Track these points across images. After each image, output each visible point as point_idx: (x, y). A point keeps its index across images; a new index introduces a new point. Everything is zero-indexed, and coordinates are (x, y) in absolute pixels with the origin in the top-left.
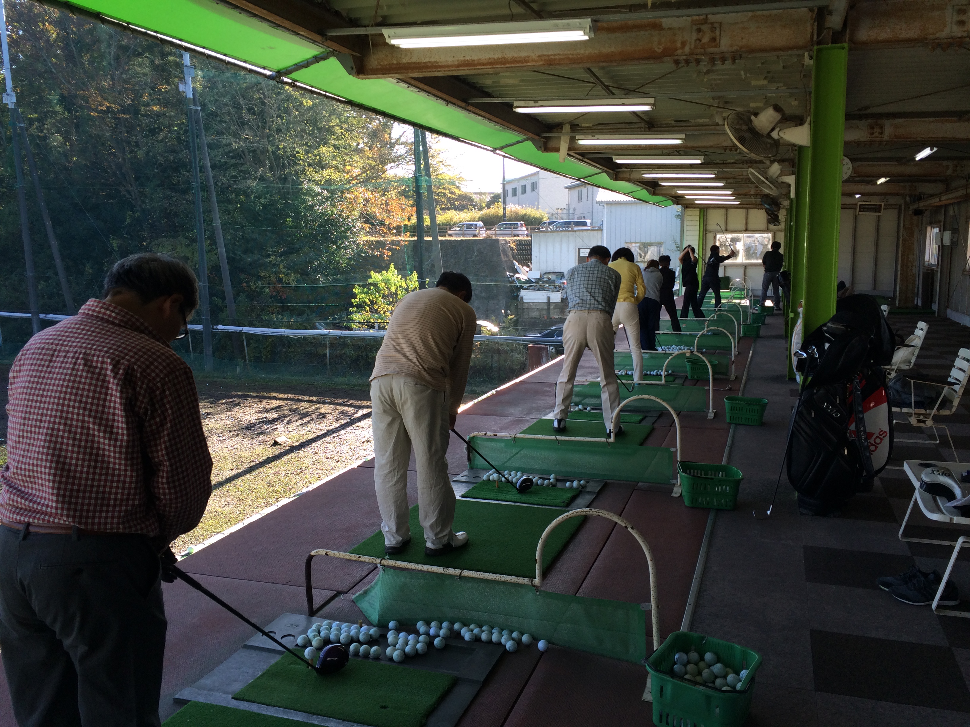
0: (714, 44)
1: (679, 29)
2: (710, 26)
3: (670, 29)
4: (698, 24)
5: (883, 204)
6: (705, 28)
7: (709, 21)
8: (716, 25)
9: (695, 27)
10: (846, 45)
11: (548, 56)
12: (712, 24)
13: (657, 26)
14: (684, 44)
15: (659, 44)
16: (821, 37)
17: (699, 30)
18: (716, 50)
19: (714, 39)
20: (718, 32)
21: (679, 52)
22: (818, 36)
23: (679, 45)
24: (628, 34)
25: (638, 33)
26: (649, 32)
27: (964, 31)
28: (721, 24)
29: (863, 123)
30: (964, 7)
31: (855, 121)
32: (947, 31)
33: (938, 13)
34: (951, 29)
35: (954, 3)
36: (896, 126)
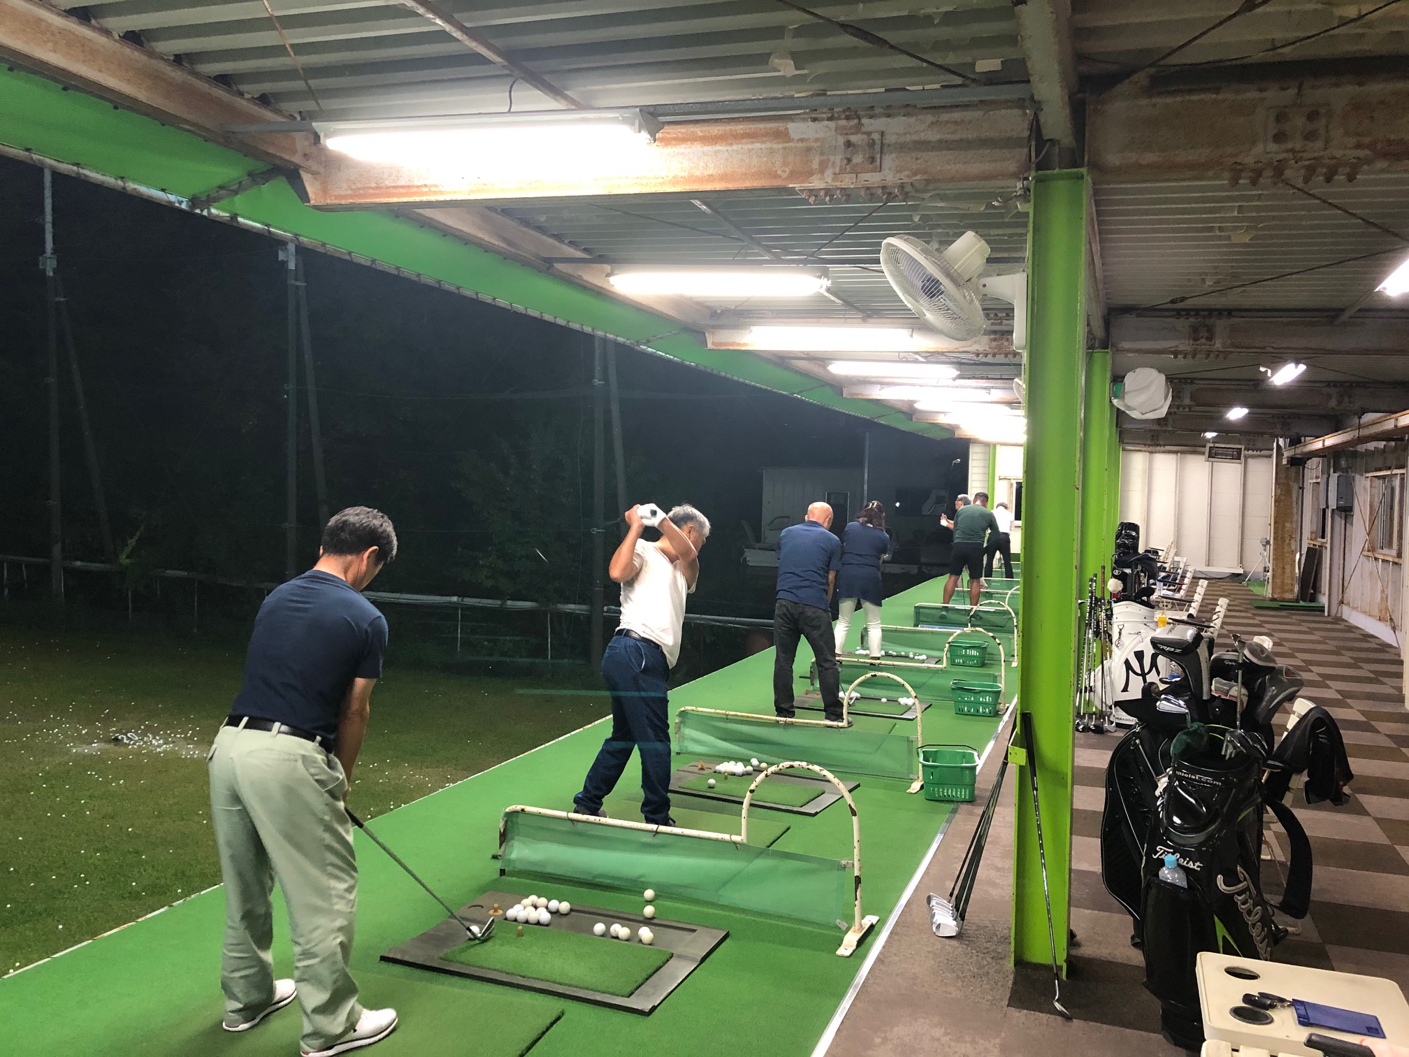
0: (871, 167)
1: (816, 140)
2: (865, 137)
3: (802, 140)
4: (847, 134)
5: (1243, 447)
6: (856, 139)
7: (863, 129)
8: (876, 136)
9: (841, 140)
10: (1084, 170)
12: (869, 134)
13: (781, 136)
14: (823, 165)
15: (784, 164)
16: (1041, 156)
17: (848, 144)
18: (876, 176)
19: (871, 159)
20: (877, 146)
21: (816, 178)
22: (1037, 156)
23: (815, 166)
24: (735, 147)
25: (750, 146)
26: (768, 145)
27: (1287, 151)
28: (882, 134)
29: (1183, 323)
30: (1286, 110)
31: (1170, 319)
32: (1257, 150)
33: (1241, 120)
34: (1264, 148)
35: (1269, 103)
36: (1233, 329)
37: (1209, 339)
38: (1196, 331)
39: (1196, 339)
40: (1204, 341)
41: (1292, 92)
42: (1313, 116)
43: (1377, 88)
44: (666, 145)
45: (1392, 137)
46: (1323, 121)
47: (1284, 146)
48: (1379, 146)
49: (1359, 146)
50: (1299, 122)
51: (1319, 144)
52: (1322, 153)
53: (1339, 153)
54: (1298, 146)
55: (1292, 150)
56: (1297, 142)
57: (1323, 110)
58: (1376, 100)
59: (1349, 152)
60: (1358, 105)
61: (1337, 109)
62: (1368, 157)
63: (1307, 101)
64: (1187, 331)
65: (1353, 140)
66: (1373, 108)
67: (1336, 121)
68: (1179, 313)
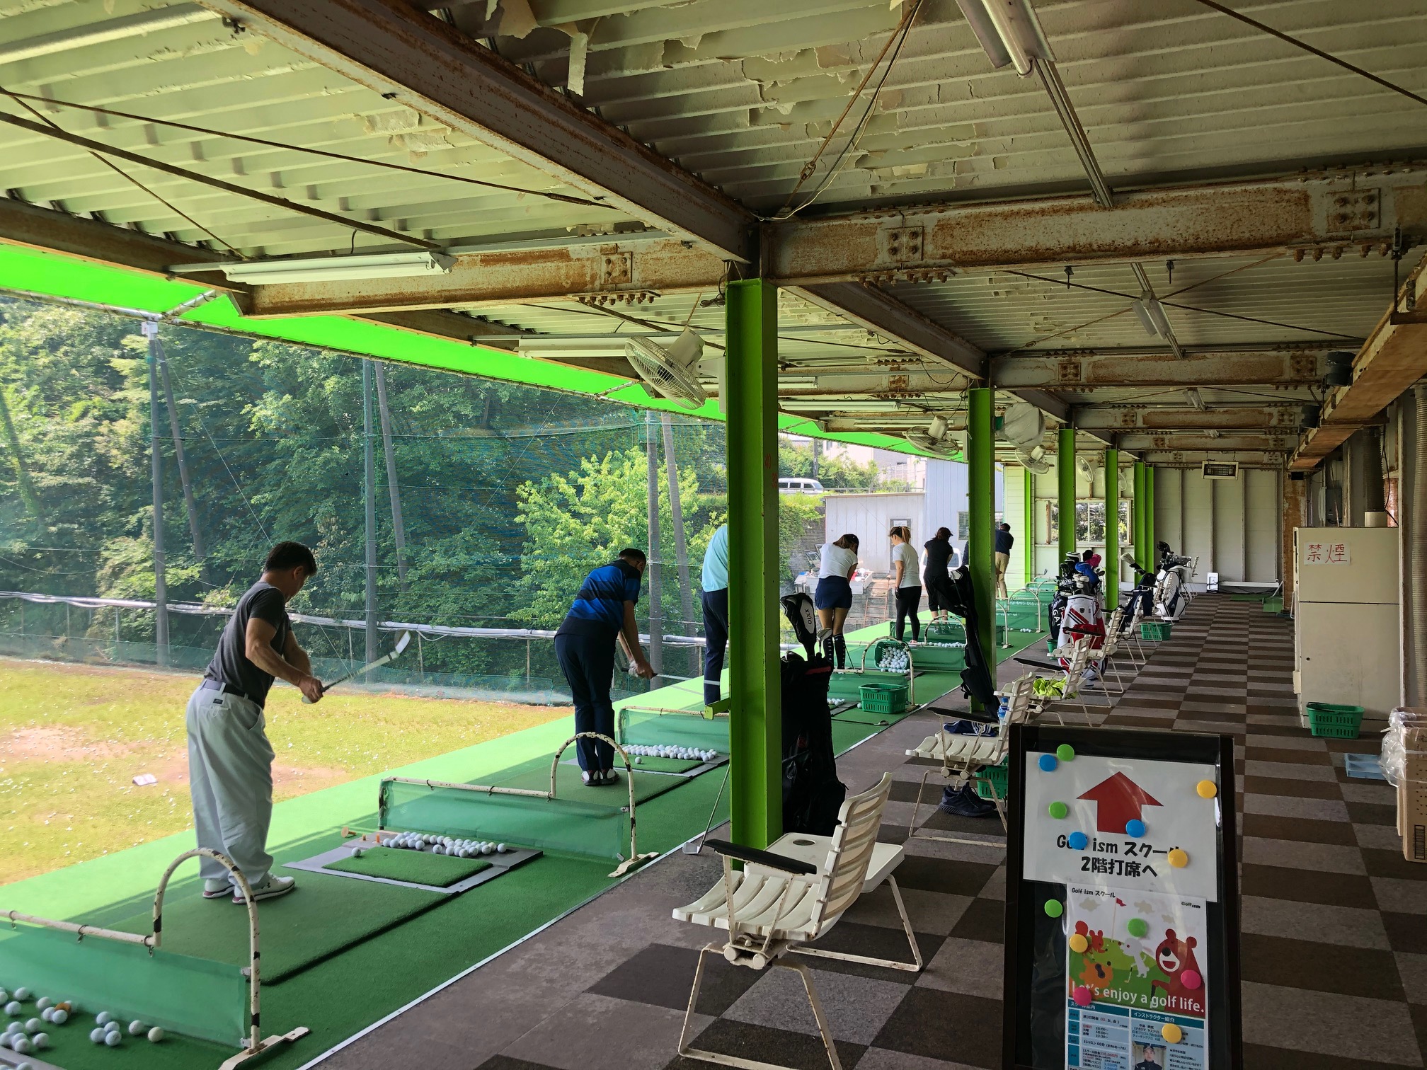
0: (625, 278)
1: (588, 259)
2: (620, 256)
3: (578, 259)
4: (609, 254)
6: (613, 258)
7: (619, 251)
8: (627, 255)
9: (604, 258)
10: (759, 280)
11: (449, 291)
12: (622, 254)
13: (564, 256)
14: (593, 277)
15: (567, 277)
17: (609, 261)
18: (629, 285)
19: (625, 272)
20: (629, 262)
21: (589, 287)
23: (588, 279)
24: (533, 265)
25: (544, 265)
26: (555, 264)
28: (632, 254)
29: (1053, 362)
30: (895, 231)
31: (1041, 359)
32: (878, 261)
33: (868, 239)
34: (884, 258)
35: (884, 226)
36: (1095, 366)
37: (1076, 375)
38: (1065, 368)
39: (1065, 375)
40: (1071, 377)
41: (899, 218)
42: (914, 235)
43: (953, 214)
44: (486, 265)
45: (965, 249)
46: (920, 239)
47: (895, 257)
48: (957, 256)
49: (944, 257)
50: (904, 239)
51: (918, 255)
52: (920, 262)
53: (931, 262)
54: (904, 258)
55: (897, 261)
56: (904, 254)
57: (919, 230)
58: (953, 223)
59: (938, 261)
60: (942, 226)
61: (929, 230)
62: (950, 265)
63: (909, 223)
64: (1057, 368)
65: (941, 252)
66: (952, 228)
67: (929, 239)
68: (1048, 353)
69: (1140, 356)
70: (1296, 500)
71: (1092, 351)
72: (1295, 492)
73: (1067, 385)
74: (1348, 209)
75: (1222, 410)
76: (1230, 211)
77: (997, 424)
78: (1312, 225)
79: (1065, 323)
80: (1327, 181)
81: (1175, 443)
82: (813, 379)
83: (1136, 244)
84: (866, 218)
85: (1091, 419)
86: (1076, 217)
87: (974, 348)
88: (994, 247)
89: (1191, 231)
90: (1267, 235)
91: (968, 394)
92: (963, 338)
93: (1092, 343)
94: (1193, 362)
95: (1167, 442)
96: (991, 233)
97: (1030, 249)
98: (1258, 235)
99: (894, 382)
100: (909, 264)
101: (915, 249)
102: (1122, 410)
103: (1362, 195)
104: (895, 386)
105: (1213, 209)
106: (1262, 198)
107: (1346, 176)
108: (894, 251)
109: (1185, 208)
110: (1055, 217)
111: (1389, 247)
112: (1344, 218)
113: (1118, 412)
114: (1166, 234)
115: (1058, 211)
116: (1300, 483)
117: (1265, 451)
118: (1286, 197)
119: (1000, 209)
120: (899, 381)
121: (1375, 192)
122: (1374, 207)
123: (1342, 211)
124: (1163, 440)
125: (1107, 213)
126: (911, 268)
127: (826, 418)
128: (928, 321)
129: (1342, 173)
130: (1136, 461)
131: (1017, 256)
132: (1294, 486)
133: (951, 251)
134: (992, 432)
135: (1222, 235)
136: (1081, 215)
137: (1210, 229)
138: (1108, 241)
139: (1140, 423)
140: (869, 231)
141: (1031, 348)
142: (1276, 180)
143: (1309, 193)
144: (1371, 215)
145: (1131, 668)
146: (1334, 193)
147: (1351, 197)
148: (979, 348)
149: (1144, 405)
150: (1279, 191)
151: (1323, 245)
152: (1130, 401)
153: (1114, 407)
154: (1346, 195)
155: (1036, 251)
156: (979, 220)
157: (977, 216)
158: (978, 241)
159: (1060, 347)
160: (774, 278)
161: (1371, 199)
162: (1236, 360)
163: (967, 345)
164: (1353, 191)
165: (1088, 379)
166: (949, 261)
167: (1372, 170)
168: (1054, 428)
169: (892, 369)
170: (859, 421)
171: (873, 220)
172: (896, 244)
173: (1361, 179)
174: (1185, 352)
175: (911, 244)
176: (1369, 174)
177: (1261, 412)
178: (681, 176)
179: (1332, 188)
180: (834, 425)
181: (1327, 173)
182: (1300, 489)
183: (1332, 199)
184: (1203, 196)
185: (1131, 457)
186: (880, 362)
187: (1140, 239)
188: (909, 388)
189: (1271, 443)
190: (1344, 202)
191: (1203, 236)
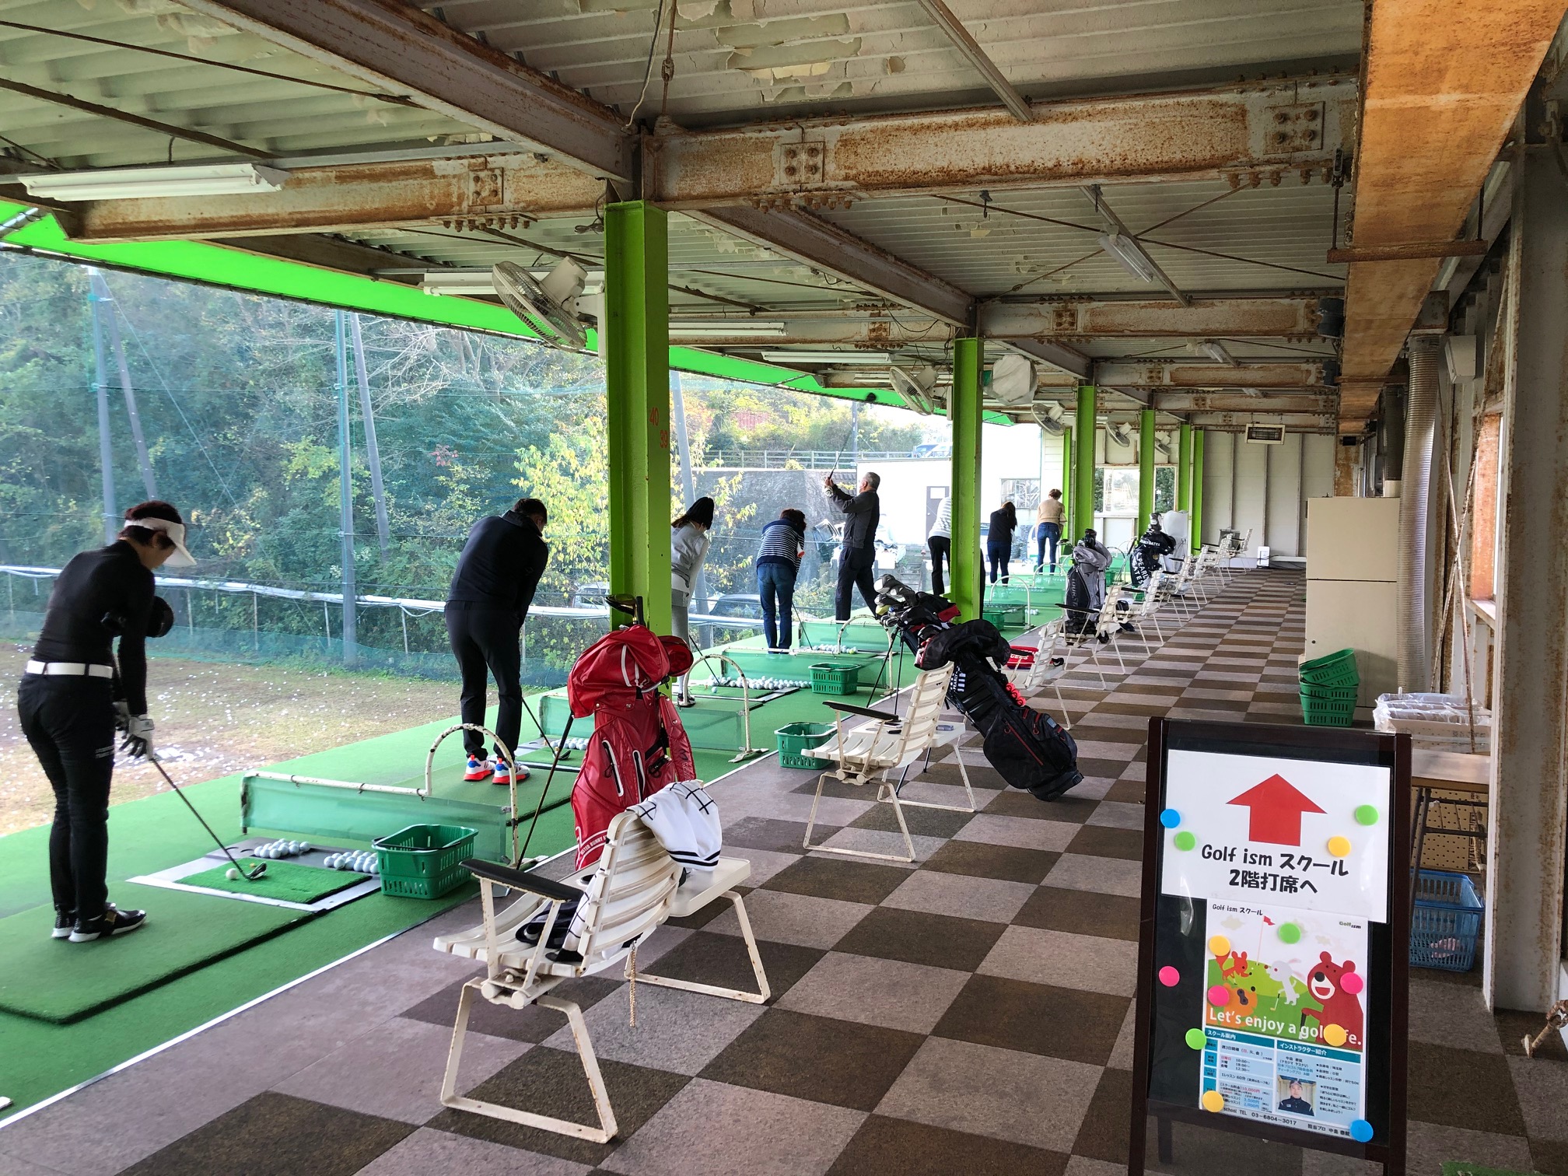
0: (497, 199)
2: (489, 173)
3: (443, 175)
4: (476, 170)
5: (1283, 427)
6: (482, 174)
7: (489, 166)
8: (498, 173)
9: (473, 175)
12: (492, 169)
13: (428, 172)
14: (460, 198)
15: (431, 197)
17: (477, 179)
19: (496, 192)
20: (499, 180)
21: (454, 209)
23: (455, 199)
24: (394, 183)
25: (405, 184)
26: (420, 181)
27: (796, 183)
28: (503, 170)
29: (1047, 308)
30: (793, 147)
31: (1034, 305)
32: (775, 182)
33: (763, 156)
34: (779, 180)
35: (781, 141)
36: (1093, 313)
37: (1072, 324)
38: (1059, 315)
39: (1059, 324)
40: (1066, 325)
41: (797, 131)
42: (813, 152)
43: (859, 127)
44: (342, 183)
45: (870, 169)
46: (821, 156)
47: (792, 179)
48: (861, 177)
49: (847, 178)
50: (803, 157)
51: (818, 176)
52: (820, 185)
53: (833, 184)
54: (803, 179)
55: (798, 182)
56: (802, 175)
57: (820, 146)
58: (858, 137)
59: (840, 183)
60: (846, 142)
61: (831, 146)
62: (853, 187)
63: (808, 138)
64: (1052, 317)
65: (843, 172)
66: (856, 144)
67: (831, 156)
68: (1043, 298)
69: (1143, 303)
70: (1349, 467)
71: (1090, 297)
72: (1347, 459)
73: (1061, 336)
74: (1288, 128)
75: (1256, 366)
76: (1161, 127)
77: (984, 378)
78: (1249, 146)
79: (1049, 263)
80: (1265, 94)
81: (1218, 403)
82: (781, 325)
83: (1058, 165)
84: (760, 131)
85: (1114, 377)
86: (993, 132)
87: (957, 291)
88: (902, 167)
89: (1118, 150)
90: (1199, 156)
91: (953, 345)
92: (941, 280)
93: (1087, 287)
94: (1201, 310)
95: (1208, 402)
96: (898, 150)
97: (941, 170)
98: (1190, 157)
99: (874, 330)
100: (809, 186)
101: (813, 169)
102: (1149, 365)
103: (1305, 110)
104: (874, 334)
105: (1143, 124)
106: (1196, 113)
107: (1286, 88)
108: (791, 171)
109: (1112, 123)
110: (970, 132)
111: (1330, 171)
112: (1283, 137)
113: (1144, 368)
114: (1091, 154)
115: (973, 125)
116: (1353, 449)
117: (1314, 413)
118: (1221, 112)
119: (910, 122)
120: (879, 329)
121: (1318, 107)
122: (1316, 125)
123: (1281, 128)
124: (1204, 400)
125: (1027, 128)
126: (810, 191)
127: (825, 372)
128: (891, 259)
129: (1283, 83)
130: (1182, 423)
131: (927, 179)
132: (1347, 451)
133: (854, 172)
134: (980, 389)
135: (1152, 156)
136: (998, 130)
137: (1139, 148)
138: (1027, 161)
139: (1167, 380)
140: (764, 147)
141: (1018, 292)
142: (1208, 91)
143: (1247, 107)
144: (1313, 135)
145: (1143, 650)
146: (1273, 108)
147: (1292, 113)
148: (964, 292)
149: (1172, 360)
150: (1214, 105)
151: (1257, 169)
152: (1156, 355)
153: (1139, 362)
154: (1287, 110)
155: (948, 173)
156: (886, 135)
157: (883, 131)
158: (884, 160)
159: (1054, 292)
160: (660, 199)
161: (1313, 115)
162: (1246, 308)
163: (948, 288)
164: (1295, 105)
165: (1085, 329)
166: (853, 183)
167: (1314, 79)
168: (1073, 386)
169: (872, 315)
170: (860, 376)
171: (769, 134)
172: (794, 163)
173: (1304, 91)
174: (1190, 298)
175: (811, 163)
176: (1312, 85)
177: (1297, 369)
178: (522, 74)
179: (1272, 101)
180: (835, 380)
181: (1265, 83)
182: (1353, 455)
183: (1270, 116)
184: (1133, 110)
185: (1174, 419)
186: (858, 306)
187: (1062, 159)
188: (890, 338)
189: (1321, 403)
190: (1283, 118)
191: (1131, 157)
